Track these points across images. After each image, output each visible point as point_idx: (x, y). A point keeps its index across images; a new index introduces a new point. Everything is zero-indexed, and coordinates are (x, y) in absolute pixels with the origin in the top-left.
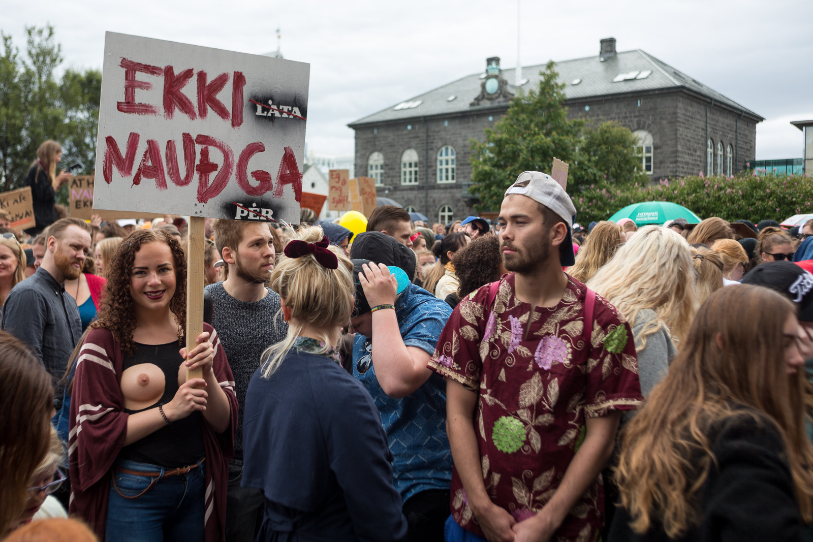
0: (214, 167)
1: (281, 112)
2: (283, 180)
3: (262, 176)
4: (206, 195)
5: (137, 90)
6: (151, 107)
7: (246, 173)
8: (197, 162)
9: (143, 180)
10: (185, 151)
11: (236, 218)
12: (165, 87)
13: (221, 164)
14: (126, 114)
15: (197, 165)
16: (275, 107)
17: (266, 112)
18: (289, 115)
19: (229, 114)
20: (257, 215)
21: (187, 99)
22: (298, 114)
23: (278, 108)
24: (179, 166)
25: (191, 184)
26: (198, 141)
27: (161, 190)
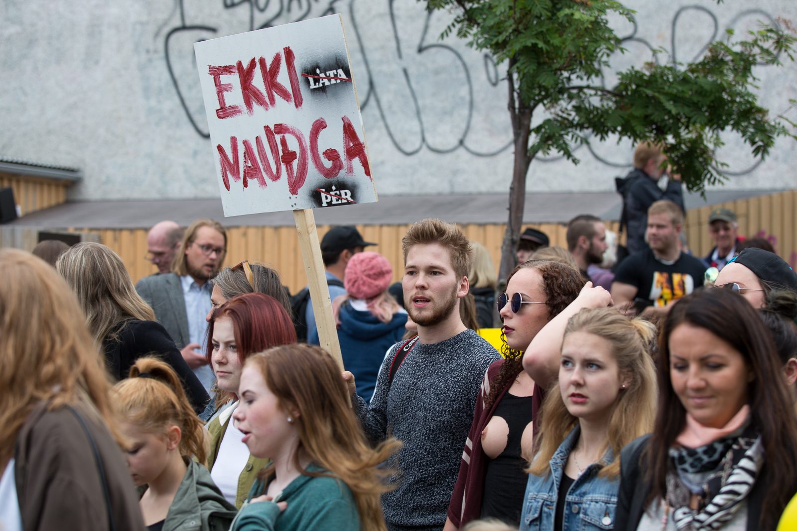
0: (294, 154)
1: (329, 79)
2: (351, 154)
3: (331, 154)
4: (295, 186)
5: (225, 93)
6: (237, 107)
7: (318, 155)
8: (281, 154)
9: (249, 181)
10: (270, 145)
11: (323, 205)
12: (241, 84)
13: (298, 151)
14: (224, 120)
15: (282, 156)
16: (322, 75)
17: (317, 84)
18: (336, 80)
19: (291, 95)
20: (339, 199)
21: (258, 90)
22: (344, 76)
23: (326, 75)
24: (270, 161)
25: (282, 177)
26: (276, 131)
27: (263, 189)
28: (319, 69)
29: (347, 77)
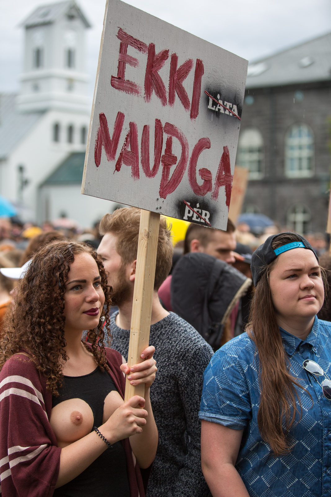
0: (175, 159)
1: (225, 108)
2: (220, 181)
3: (206, 175)
4: (166, 190)
5: (127, 66)
6: (136, 86)
7: (195, 170)
8: (163, 152)
9: (123, 166)
10: (155, 139)
11: (184, 218)
12: (147, 66)
13: (179, 159)
14: (117, 90)
15: (163, 156)
16: (221, 102)
17: (214, 107)
18: (230, 112)
19: (190, 104)
20: (199, 217)
21: (162, 82)
22: (236, 113)
23: (223, 103)
24: (150, 155)
25: (156, 175)
26: (166, 129)
27: (135, 180)
28: (220, 95)
29: (238, 115)
